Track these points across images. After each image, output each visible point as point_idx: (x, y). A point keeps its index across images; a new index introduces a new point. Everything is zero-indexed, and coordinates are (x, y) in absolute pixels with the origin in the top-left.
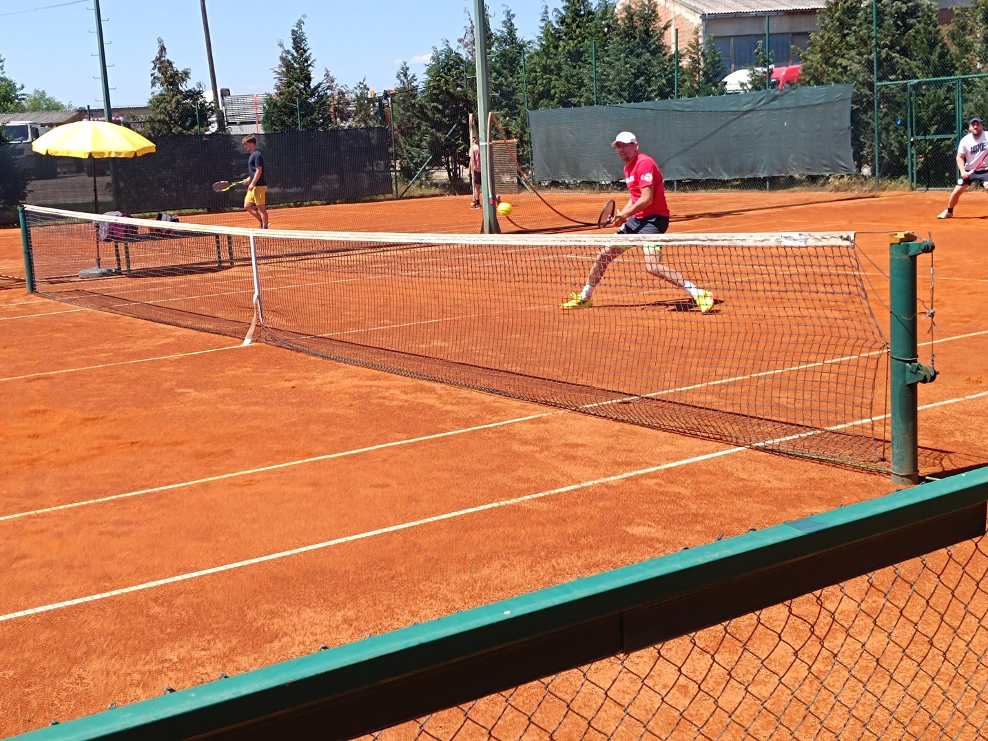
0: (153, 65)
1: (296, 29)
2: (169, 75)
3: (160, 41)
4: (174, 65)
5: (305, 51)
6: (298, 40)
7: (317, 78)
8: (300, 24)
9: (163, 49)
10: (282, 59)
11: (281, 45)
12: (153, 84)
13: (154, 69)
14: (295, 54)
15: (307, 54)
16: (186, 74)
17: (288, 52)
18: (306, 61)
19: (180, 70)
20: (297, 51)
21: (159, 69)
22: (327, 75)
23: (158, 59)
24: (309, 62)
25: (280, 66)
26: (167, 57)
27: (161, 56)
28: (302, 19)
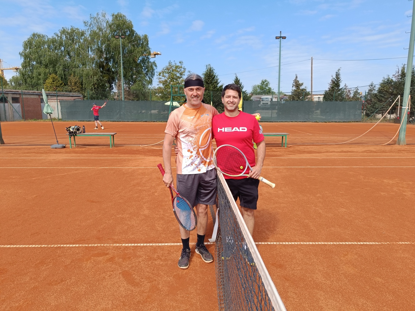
0: (293, 82)
1: (337, 72)
2: (297, 84)
3: (296, 75)
4: (299, 82)
5: (339, 78)
6: (338, 75)
7: (342, 86)
8: (339, 70)
9: (297, 77)
10: (332, 80)
11: (332, 76)
12: (293, 87)
13: (294, 82)
14: (336, 79)
15: (340, 79)
16: (302, 84)
17: (334, 78)
18: (339, 81)
19: (301, 83)
20: (337, 78)
21: (295, 82)
22: (345, 85)
23: (295, 80)
24: (340, 81)
25: (331, 82)
26: (297, 80)
27: (296, 79)
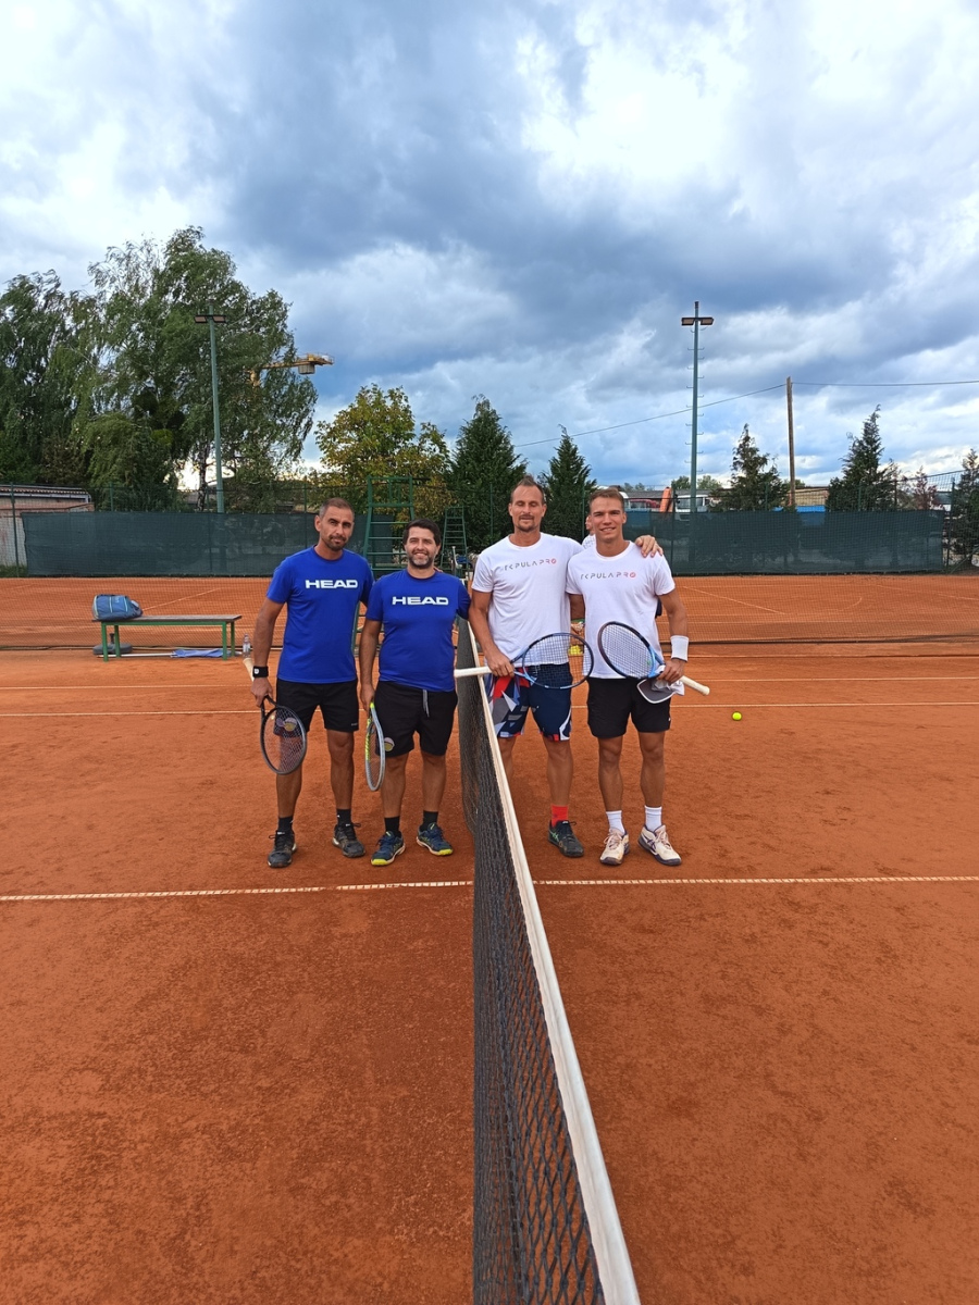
0: (737, 451)
1: (869, 422)
3: (746, 431)
4: (756, 452)
5: (875, 442)
6: (870, 431)
7: (883, 464)
8: (874, 418)
10: (854, 448)
11: (853, 437)
12: (735, 469)
13: (737, 455)
14: (866, 444)
15: (877, 444)
19: (761, 456)
20: (867, 441)
21: (742, 454)
24: (878, 451)
25: (851, 454)
26: (750, 445)
27: (745, 444)
28: (877, 413)
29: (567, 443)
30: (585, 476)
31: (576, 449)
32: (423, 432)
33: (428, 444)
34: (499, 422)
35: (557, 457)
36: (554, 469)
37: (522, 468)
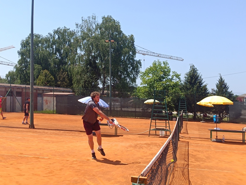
29: (221, 78)
30: (228, 89)
31: (224, 80)
32: (173, 74)
33: (175, 78)
34: (198, 71)
35: (218, 83)
36: (217, 86)
37: (206, 86)
